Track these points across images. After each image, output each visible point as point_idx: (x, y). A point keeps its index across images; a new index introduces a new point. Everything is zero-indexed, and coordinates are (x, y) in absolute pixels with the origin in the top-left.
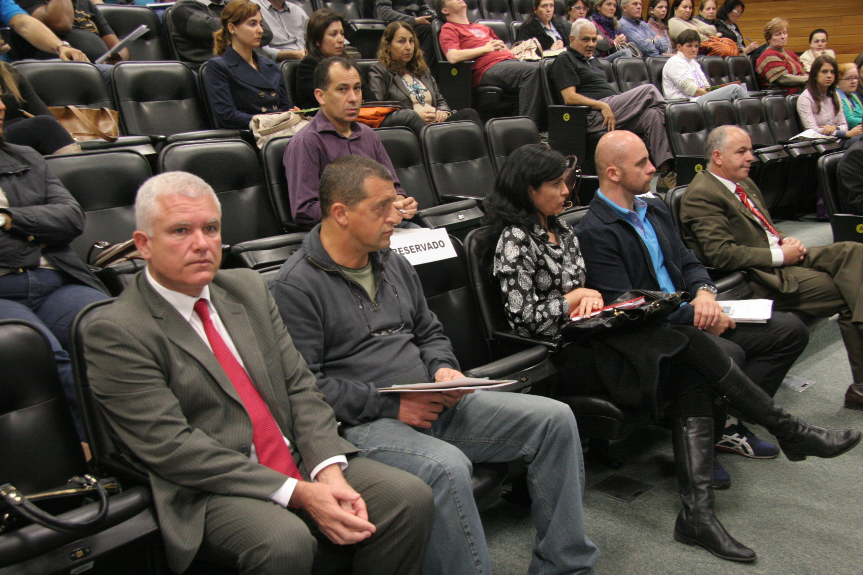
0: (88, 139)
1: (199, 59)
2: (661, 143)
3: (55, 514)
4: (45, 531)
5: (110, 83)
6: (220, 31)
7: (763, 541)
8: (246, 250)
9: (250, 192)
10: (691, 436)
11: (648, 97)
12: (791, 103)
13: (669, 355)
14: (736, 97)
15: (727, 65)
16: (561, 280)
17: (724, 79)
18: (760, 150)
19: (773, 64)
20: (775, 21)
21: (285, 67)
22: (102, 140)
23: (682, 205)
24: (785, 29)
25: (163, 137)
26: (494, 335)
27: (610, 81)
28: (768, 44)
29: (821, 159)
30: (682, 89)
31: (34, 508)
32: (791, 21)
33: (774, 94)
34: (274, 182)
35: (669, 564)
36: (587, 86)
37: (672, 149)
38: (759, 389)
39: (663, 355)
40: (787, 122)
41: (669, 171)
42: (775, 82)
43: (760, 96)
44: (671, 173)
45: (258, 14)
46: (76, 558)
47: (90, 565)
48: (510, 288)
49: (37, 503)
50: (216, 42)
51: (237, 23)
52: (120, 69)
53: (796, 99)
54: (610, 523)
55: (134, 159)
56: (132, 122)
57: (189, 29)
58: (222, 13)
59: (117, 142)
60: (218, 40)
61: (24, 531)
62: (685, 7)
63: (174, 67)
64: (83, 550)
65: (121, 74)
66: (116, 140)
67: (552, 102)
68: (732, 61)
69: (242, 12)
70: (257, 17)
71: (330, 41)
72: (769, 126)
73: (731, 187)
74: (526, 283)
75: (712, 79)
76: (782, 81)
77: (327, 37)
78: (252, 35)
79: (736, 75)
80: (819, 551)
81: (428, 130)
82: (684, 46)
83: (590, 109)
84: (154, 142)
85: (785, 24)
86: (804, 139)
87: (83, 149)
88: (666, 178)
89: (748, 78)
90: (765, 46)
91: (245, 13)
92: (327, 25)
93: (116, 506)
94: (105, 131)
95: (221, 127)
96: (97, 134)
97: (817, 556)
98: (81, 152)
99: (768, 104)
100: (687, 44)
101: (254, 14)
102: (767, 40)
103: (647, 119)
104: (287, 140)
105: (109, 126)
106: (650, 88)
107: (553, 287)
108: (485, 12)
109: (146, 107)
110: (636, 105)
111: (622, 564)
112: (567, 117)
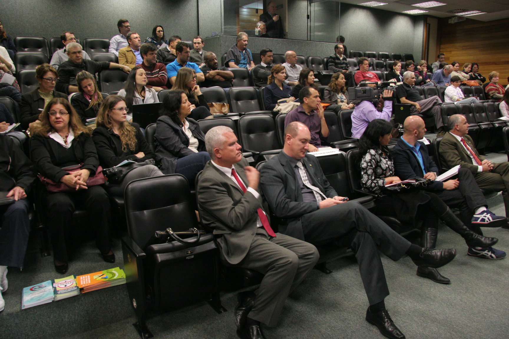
0: (218, 114)
1: (260, 85)
2: (439, 120)
3: (183, 238)
4: (179, 244)
5: (228, 95)
6: (270, 76)
7: (453, 277)
8: (265, 154)
9: (270, 133)
10: (428, 235)
11: (435, 101)
12: (497, 105)
13: (422, 204)
14: (473, 102)
15: (472, 90)
16: (386, 172)
17: (470, 95)
18: (480, 124)
19: (491, 90)
20: (494, 72)
21: (291, 88)
22: (222, 114)
23: (440, 145)
24: (498, 76)
25: (244, 113)
26: (354, 191)
27: (421, 95)
28: (491, 81)
29: (504, 128)
30: (451, 99)
31: (176, 236)
32: (500, 73)
33: (492, 102)
34: (279, 130)
35: (413, 282)
36: (410, 96)
37: (443, 122)
38: (458, 219)
39: (420, 203)
40: (495, 113)
41: (442, 131)
42: (492, 96)
43: (483, 102)
44: (442, 132)
45: (285, 69)
46: (188, 254)
47: (193, 257)
48: (364, 173)
49: (178, 235)
50: (269, 80)
51: (277, 73)
52: (232, 90)
53: (499, 104)
54: (394, 265)
55: (229, 121)
56: (234, 108)
57: (259, 75)
58: (271, 69)
59: (227, 115)
60: (270, 79)
61: (173, 242)
62: (457, 66)
63: (251, 89)
64: (191, 251)
65: (232, 91)
66: (227, 114)
67: (396, 102)
68: (474, 88)
69: (279, 69)
70: (284, 71)
71: (310, 78)
72: (486, 114)
73: (459, 138)
74: (370, 172)
75: (465, 95)
76: (494, 97)
77: (309, 77)
78: (282, 77)
79: (476, 93)
80: (475, 283)
81: (341, 112)
82: (455, 83)
83: (412, 105)
84: (240, 115)
85: (498, 74)
86: (501, 120)
87: (214, 117)
88: (440, 133)
89: (481, 95)
90: (489, 83)
91: (280, 69)
92: (309, 73)
93: (202, 239)
94: (224, 111)
95: (266, 110)
96: (221, 112)
97: (474, 284)
98: (213, 118)
99: (486, 106)
100: (456, 82)
101: (283, 70)
102: (490, 80)
103: (434, 110)
104: (285, 115)
105: (226, 109)
106: (436, 98)
107: (382, 174)
108: (375, 68)
109: (239, 103)
110: (430, 104)
111: (394, 281)
112: (402, 108)
